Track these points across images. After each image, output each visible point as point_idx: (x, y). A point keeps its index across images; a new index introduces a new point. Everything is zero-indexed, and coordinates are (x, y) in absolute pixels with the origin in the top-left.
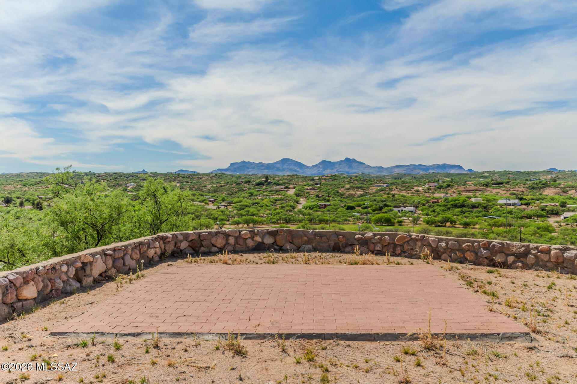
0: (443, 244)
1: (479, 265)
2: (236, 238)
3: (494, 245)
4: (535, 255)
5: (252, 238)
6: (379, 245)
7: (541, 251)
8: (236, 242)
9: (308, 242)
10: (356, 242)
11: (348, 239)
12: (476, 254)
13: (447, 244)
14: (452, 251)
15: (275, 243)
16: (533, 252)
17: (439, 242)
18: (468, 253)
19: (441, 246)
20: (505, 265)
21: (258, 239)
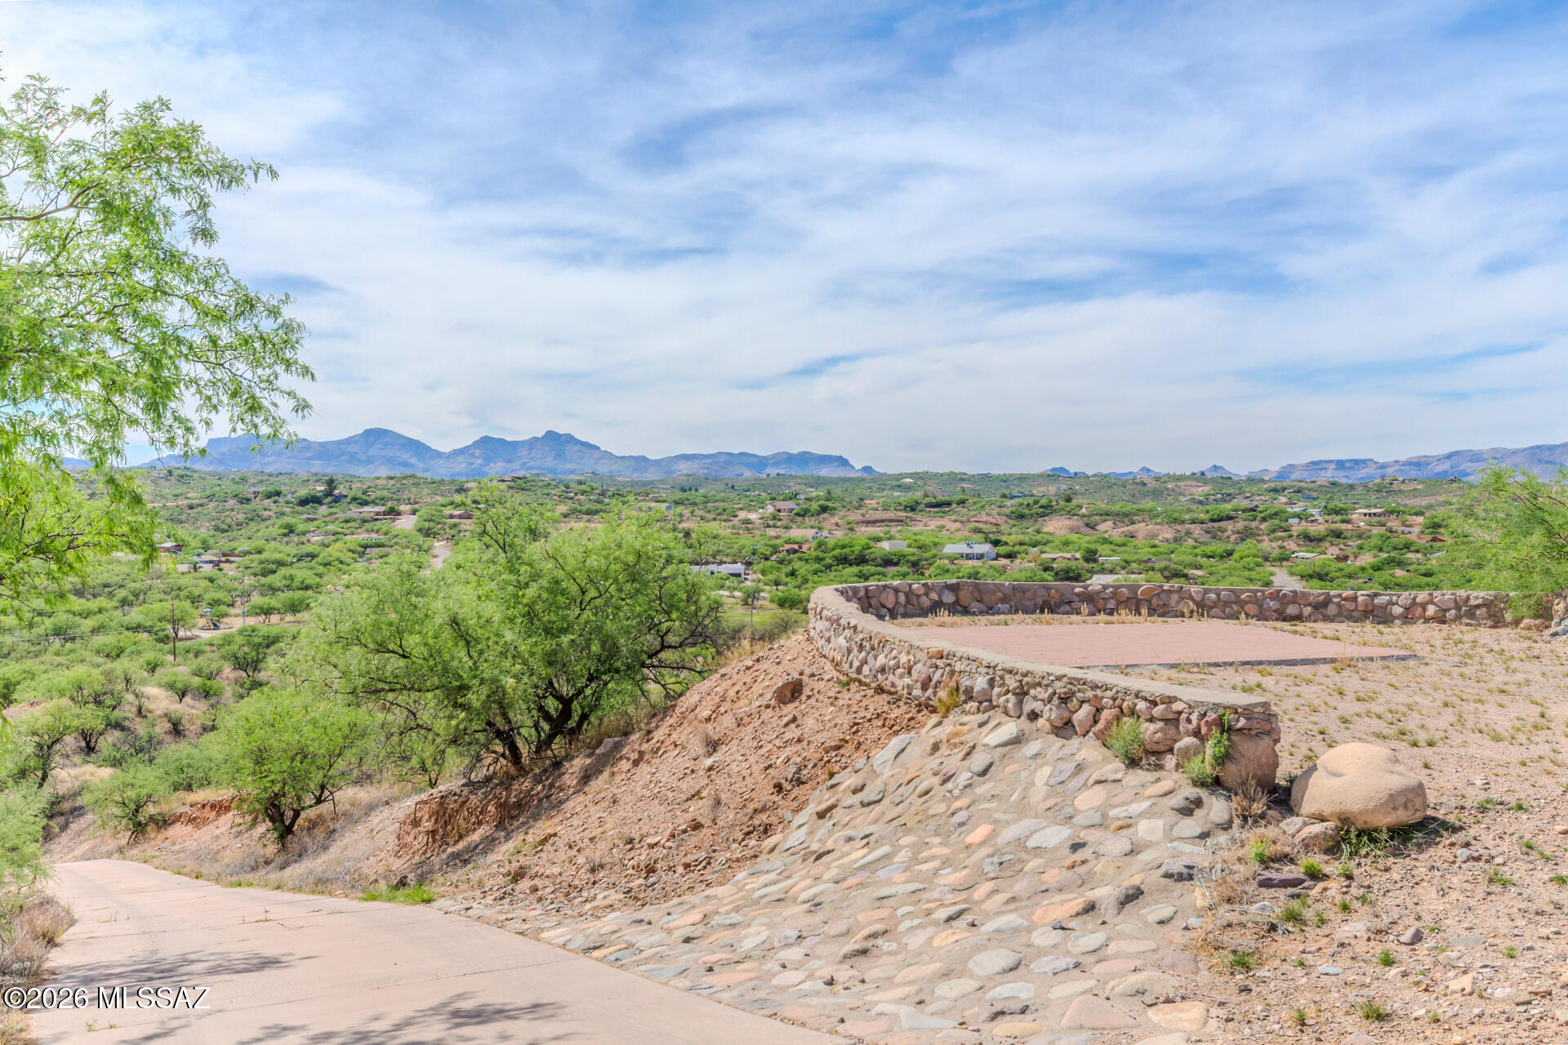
0: (1213, 596)
1: (1266, 619)
2: (907, 595)
3: (1285, 595)
4: (1339, 605)
5: (927, 594)
6: (1113, 601)
7: (1345, 599)
8: (908, 601)
9: (1004, 600)
10: (1076, 599)
11: (1062, 595)
12: (1261, 607)
13: (1218, 595)
14: (1226, 604)
15: (957, 602)
16: (1335, 600)
17: (1205, 594)
18: (1249, 605)
19: (1209, 599)
20: (1298, 618)
21: (934, 596)
